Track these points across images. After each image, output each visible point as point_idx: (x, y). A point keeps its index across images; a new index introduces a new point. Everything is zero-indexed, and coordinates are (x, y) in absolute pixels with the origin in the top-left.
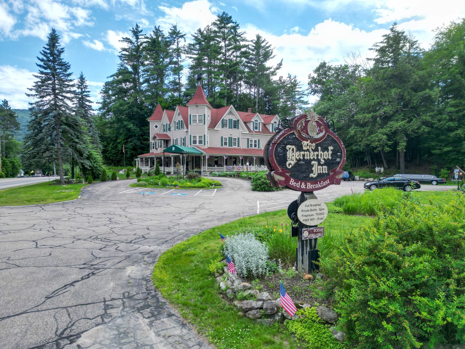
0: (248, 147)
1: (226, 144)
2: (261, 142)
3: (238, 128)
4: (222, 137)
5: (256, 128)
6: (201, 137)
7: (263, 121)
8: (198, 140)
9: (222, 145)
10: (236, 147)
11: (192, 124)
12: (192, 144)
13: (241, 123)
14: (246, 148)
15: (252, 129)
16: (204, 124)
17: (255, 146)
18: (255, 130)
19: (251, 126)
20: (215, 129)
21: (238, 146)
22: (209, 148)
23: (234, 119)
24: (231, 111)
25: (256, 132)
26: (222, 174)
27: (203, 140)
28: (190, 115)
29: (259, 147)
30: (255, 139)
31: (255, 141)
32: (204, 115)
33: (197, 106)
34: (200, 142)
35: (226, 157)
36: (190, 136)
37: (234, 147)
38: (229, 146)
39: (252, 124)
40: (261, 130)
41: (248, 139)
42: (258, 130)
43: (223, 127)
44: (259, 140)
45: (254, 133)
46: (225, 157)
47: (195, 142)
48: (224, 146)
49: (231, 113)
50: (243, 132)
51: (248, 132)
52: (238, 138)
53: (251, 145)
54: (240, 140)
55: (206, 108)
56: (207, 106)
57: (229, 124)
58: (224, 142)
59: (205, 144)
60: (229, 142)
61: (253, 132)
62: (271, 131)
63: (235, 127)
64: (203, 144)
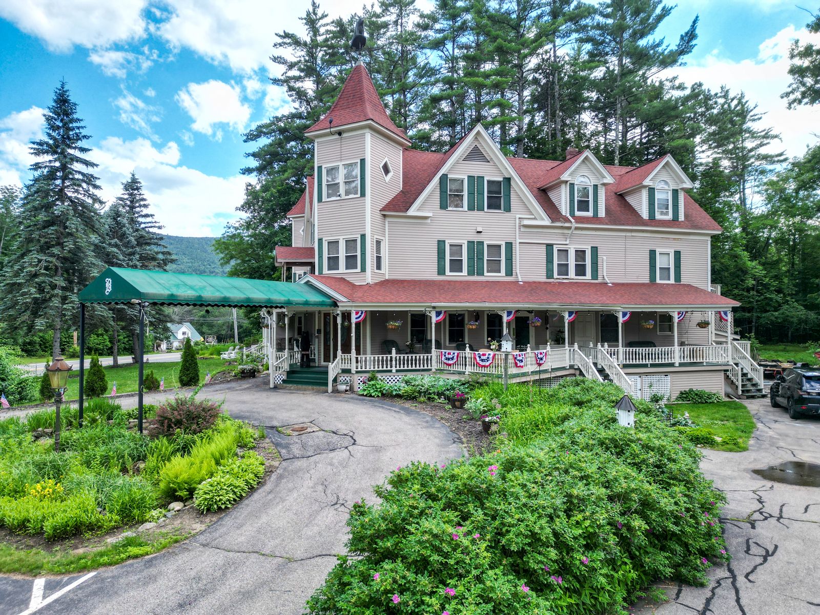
0: (550, 274)
1: (456, 265)
2: (603, 258)
3: (508, 209)
4: (441, 244)
5: (584, 206)
6: (350, 243)
7: (609, 180)
8: (342, 254)
9: (441, 271)
10: (501, 276)
11: (324, 198)
12: (325, 271)
13: (521, 191)
14: (543, 279)
15: (564, 209)
16: (363, 194)
17: (581, 270)
18: (577, 213)
19: (562, 199)
20: (411, 212)
21: (509, 272)
22: (385, 283)
23: (490, 174)
24: (476, 148)
25: (580, 220)
26: (404, 388)
27: (359, 254)
28: (320, 168)
29: (595, 274)
30: (581, 247)
31: (580, 254)
32: (363, 161)
33: (340, 134)
34: (351, 261)
35: (438, 314)
36: (320, 240)
37: (489, 276)
38: (470, 273)
39: (564, 192)
40: (602, 213)
41: (549, 247)
42: (590, 214)
43: (443, 206)
44: (595, 250)
45: (574, 225)
46: (433, 315)
47: (333, 262)
48: (450, 275)
49: (476, 154)
50: (526, 222)
51: (547, 222)
52: (509, 246)
53: (563, 269)
54: (517, 249)
55: (368, 136)
56: (371, 128)
57: (471, 193)
58: (448, 258)
59: (363, 269)
60: (470, 259)
61: (568, 220)
62: (645, 215)
63: (494, 204)
64: (359, 270)
